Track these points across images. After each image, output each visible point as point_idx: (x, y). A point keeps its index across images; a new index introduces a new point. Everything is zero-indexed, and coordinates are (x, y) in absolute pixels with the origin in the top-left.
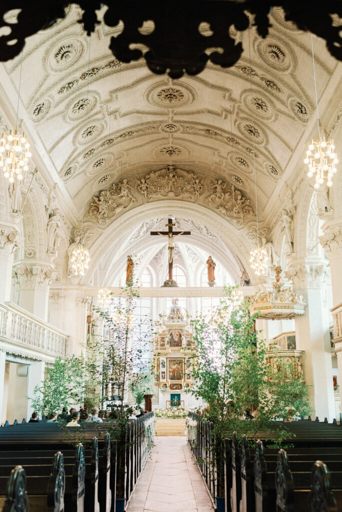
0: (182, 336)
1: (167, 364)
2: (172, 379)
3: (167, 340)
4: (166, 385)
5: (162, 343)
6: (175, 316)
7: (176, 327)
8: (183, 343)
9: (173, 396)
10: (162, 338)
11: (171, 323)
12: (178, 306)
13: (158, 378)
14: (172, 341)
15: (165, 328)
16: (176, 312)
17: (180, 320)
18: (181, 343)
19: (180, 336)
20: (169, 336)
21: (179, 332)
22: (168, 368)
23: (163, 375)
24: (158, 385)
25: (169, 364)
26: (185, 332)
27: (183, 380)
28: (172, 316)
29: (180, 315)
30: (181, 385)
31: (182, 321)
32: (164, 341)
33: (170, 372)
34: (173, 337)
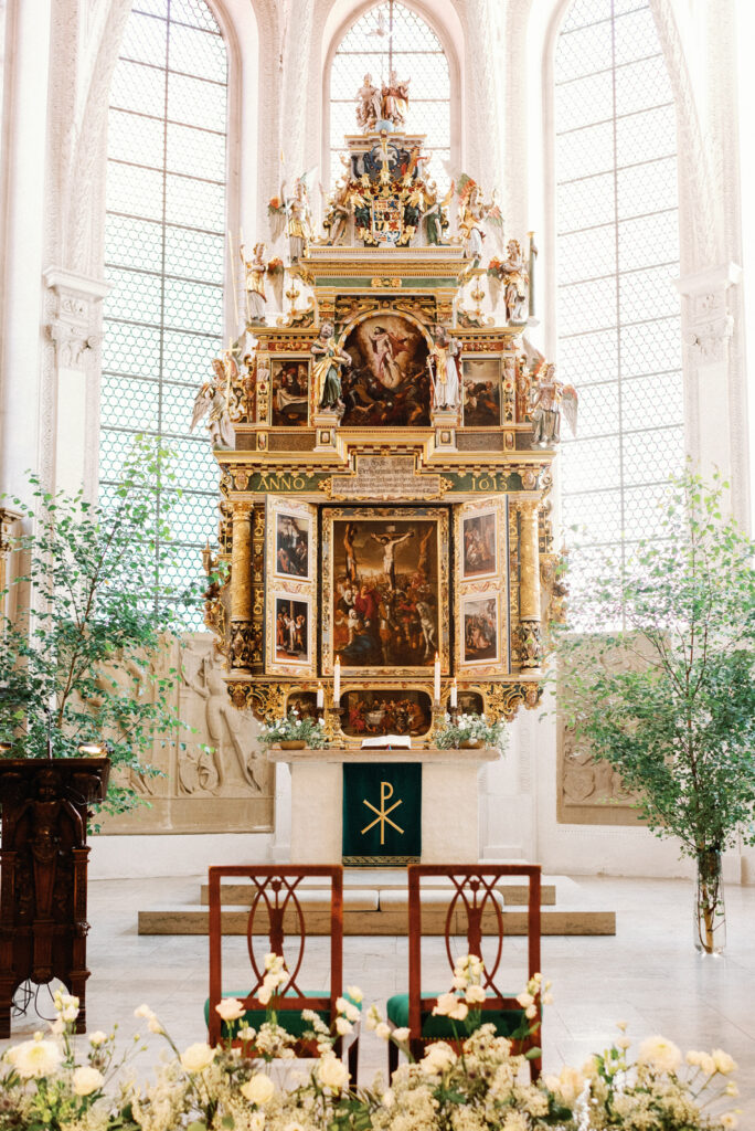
0: (434, 350)
1: (321, 550)
2: (352, 654)
3: (321, 372)
4: (312, 697)
5: (287, 400)
6: (378, 207)
7: (386, 282)
8: (437, 401)
9: (360, 781)
10: (290, 366)
11: (351, 249)
12: (409, 128)
13: (249, 648)
14: (360, 389)
15: (305, 297)
16: (385, 176)
17: (417, 237)
18: (425, 396)
19: (420, 350)
20: (334, 345)
21: (411, 327)
22: (329, 579)
23: (292, 626)
24: (251, 696)
25: (340, 553)
26: (454, 326)
27: (439, 665)
28: (356, 200)
29: (418, 198)
30: (424, 700)
31: (432, 238)
32: (300, 391)
33: (341, 606)
34: (363, 359)
